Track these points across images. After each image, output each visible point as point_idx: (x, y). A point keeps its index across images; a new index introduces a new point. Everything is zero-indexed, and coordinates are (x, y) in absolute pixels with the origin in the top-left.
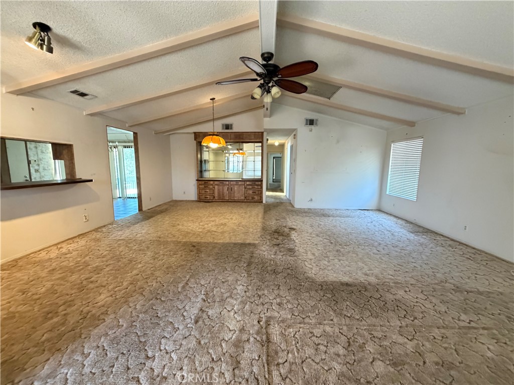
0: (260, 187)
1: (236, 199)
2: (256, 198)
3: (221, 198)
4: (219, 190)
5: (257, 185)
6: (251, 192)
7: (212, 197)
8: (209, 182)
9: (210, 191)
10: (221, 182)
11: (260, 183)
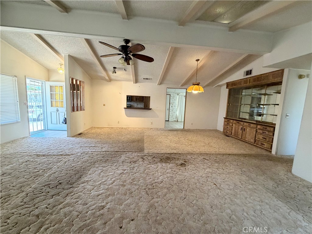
0: (272, 134)
1: (246, 140)
2: (266, 145)
3: (236, 136)
4: (235, 128)
5: (269, 131)
6: (261, 137)
7: (231, 132)
8: (230, 120)
9: (230, 128)
10: (238, 122)
11: (272, 129)
